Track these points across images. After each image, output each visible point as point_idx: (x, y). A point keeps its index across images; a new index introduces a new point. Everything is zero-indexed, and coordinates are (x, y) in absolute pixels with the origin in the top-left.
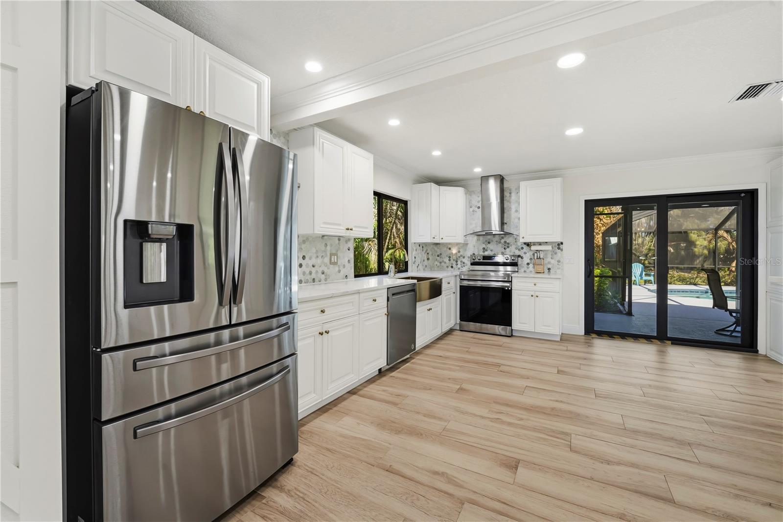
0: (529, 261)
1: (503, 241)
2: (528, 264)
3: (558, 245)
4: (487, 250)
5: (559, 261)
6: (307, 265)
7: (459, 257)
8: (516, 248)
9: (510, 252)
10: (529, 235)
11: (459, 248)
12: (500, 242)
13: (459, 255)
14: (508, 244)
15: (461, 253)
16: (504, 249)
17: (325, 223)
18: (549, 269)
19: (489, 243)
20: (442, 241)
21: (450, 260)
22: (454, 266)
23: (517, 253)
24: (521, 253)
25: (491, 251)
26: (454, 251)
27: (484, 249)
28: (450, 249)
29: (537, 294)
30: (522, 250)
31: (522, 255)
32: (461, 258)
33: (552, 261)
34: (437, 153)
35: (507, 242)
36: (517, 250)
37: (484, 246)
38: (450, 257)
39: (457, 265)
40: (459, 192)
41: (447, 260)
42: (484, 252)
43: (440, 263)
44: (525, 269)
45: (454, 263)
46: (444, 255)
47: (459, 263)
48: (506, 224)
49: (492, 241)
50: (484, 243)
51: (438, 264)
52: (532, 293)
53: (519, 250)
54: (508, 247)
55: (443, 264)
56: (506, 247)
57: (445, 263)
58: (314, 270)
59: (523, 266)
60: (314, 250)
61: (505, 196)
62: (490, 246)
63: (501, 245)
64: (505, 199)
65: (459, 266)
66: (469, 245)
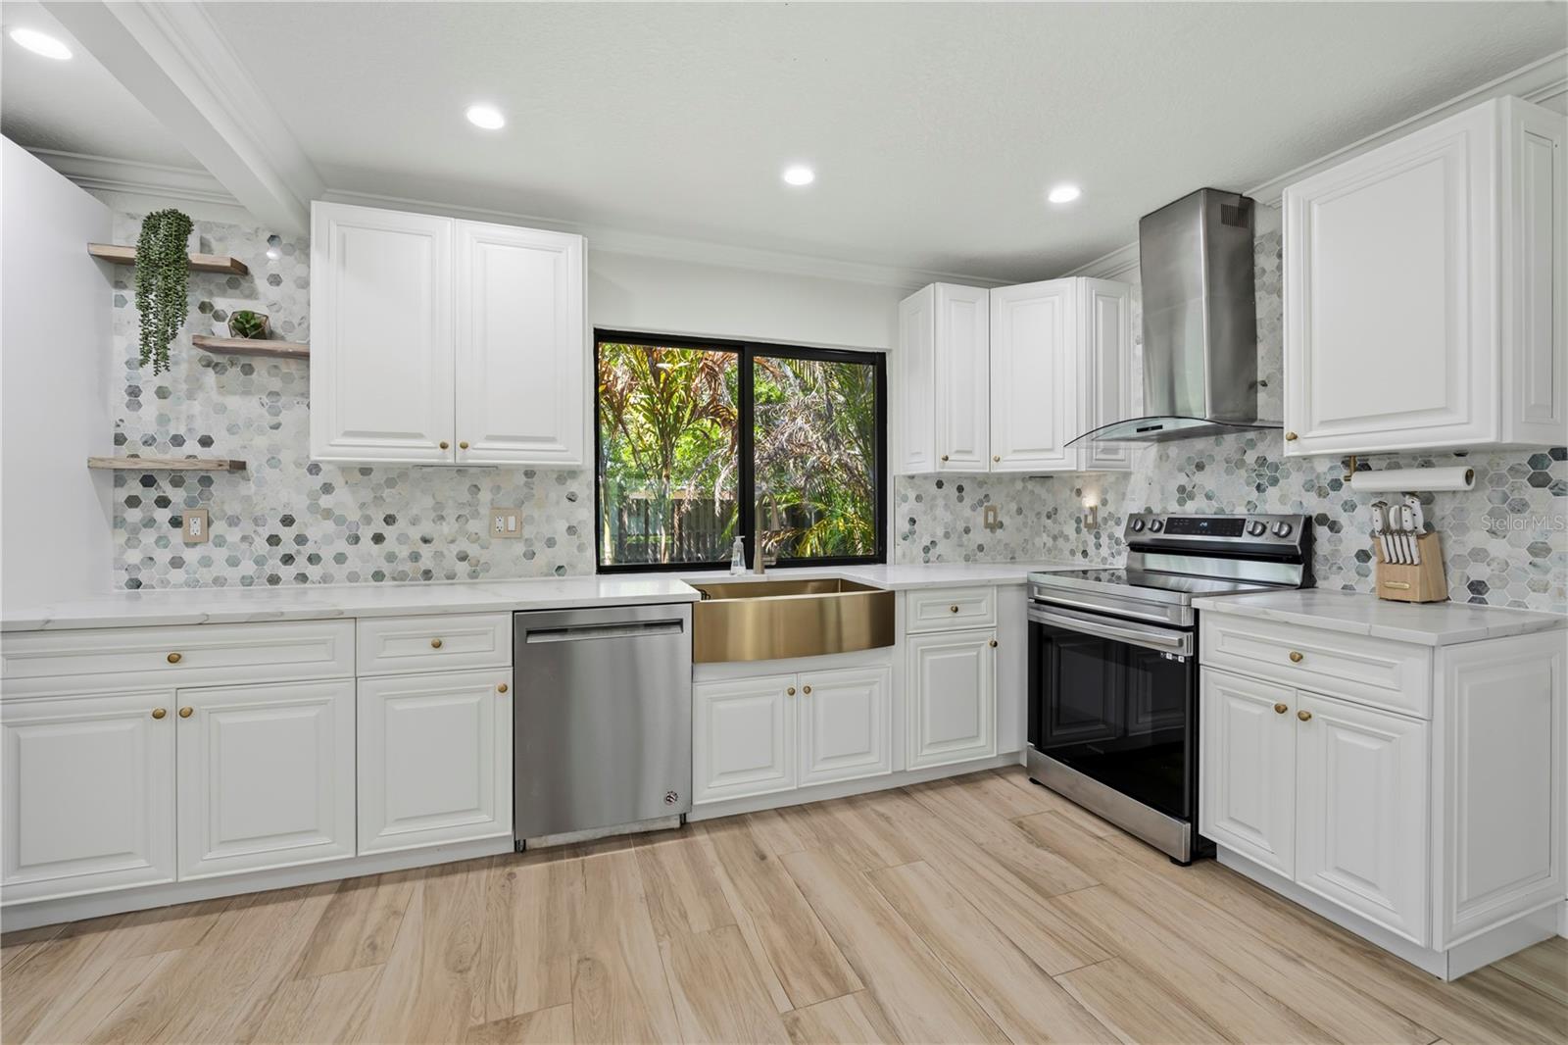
0: (1366, 543)
1: (1251, 457)
2: (1363, 556)
3: (1536, 461)
4: (1191, 497)
5: (1539, 550)
6: (402, 539)
7: (1105, 520)
8: (1309, 486)
9: (1283, 500)
10: (1323, 423)
11: (1104, 491)
12: (1241, 464)
13: (1102, 514)
14: (1276, 467)
15: (1111, 508)
16: (1259, 488)
17: (348, 434)
18: (1477, 588)
19: (1200, 467)
20: (998, 469)
21: (1078, 531)
22: (1091, 550)
23: (1313, 506)
24: (1330, 506)
25: (1209, 497)
26: (1090, 500)
27: (1182, 489)
28: (1079, 492)
29: (1307, 703)
30: (1332, 494)
31: (1335, 512)
32: (1111, 523)
33: (1497, 548)
34: (799, 176)
35: (1270, 459)
36: (1313, 495)
37: (1182, 480)
38: (1078, 520)
39: (1098, 546)
40: (1070, 292)
41: (1070, 529)
42: (1181, 502)
43: (1055, 538)
44: (1351, 577)
45: (1091, 540)
46: (1062, 515)
47: (1104, 540)
48: (1264, 384)
49: (1211, 457)
50: (1181, 470)
51: (1050, 543)
52: (1286, 697)
53: (1322, 493)
54: (1274, 482)
55: (1061, 541)
56: (1264, 482)
57: (1067, 538)
58: (426, 551)
59: (1340, 562)
60: (429, 502)
61: (1257, 270)
62: (1207, 480)
63: (1243, 472)
64: (1257, 282)
65: (1105, 551)
66: (1133, 477)
